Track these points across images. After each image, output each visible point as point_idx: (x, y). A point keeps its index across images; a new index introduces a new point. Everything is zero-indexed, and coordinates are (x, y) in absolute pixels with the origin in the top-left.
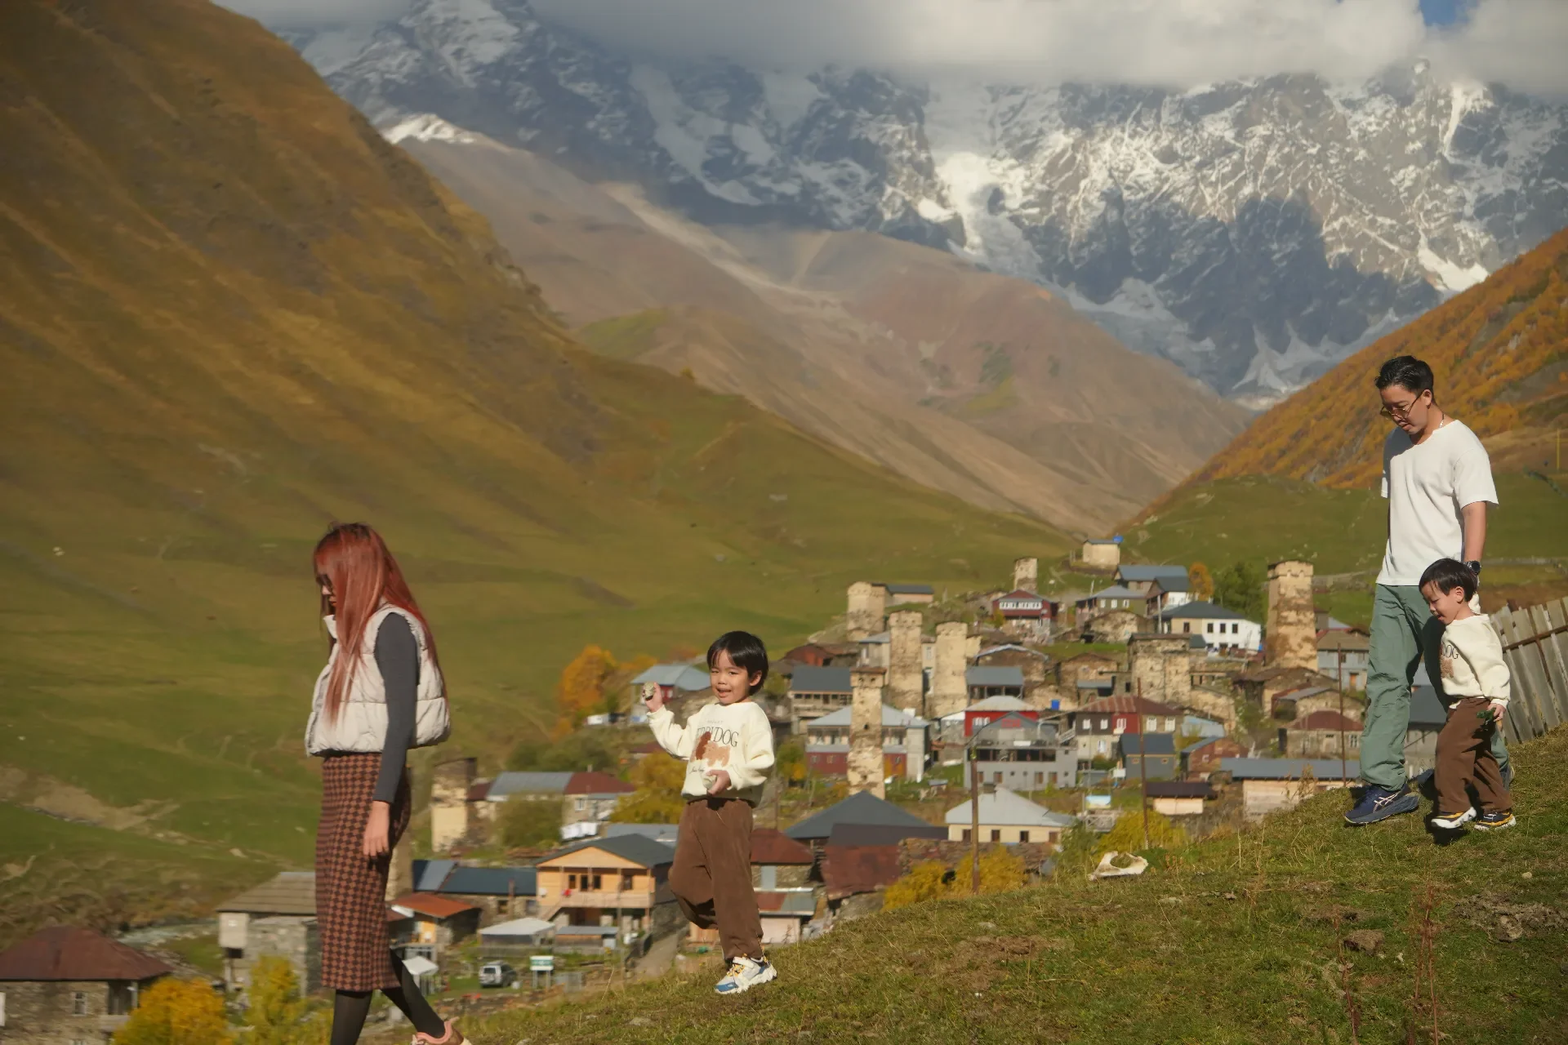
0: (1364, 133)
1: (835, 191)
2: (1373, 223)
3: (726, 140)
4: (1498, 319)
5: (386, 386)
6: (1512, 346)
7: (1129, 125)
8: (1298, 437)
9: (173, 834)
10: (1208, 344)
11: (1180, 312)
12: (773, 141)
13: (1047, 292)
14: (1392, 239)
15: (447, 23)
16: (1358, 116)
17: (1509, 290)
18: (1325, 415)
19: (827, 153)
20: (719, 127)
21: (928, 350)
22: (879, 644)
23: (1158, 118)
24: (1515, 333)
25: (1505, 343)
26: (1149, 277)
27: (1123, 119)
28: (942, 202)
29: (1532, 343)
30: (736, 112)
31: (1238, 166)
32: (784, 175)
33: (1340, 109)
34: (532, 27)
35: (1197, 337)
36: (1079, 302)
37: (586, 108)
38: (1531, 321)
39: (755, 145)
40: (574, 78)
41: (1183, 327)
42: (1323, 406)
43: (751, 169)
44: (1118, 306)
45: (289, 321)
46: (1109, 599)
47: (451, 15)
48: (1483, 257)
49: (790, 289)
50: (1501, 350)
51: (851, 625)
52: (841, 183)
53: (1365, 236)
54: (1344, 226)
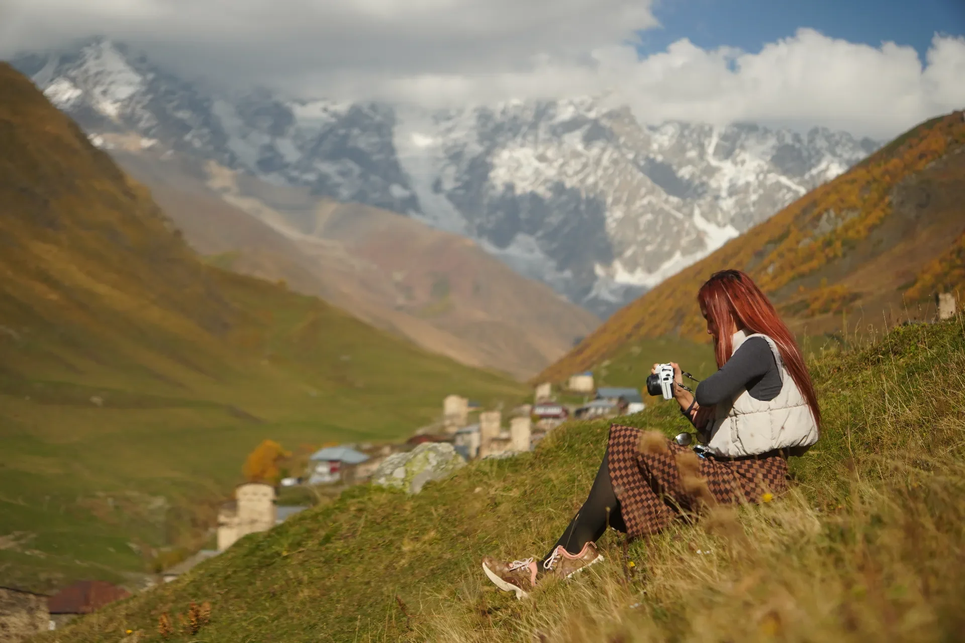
0: (661, 146)
1: (338, 179)
2: (666, 201)
3: (270, 148)
4: (759, 254)
5: (102, 289)
6: (770, 270)
7: (519, 140)
8: (638, 326)
9: (37, 552)
10: (568, 274)
11: (551, 254)
12: (301, 148)
13: (471, 241)
14: (678, 209)
15: (97, 74)
16: (657, 136)
17: (765, 238)
18: (654, 313)
19: (334, 156)
20: (266, 139)
21: (398, 276)
22: (469, 433)
23: (536, 136)
24: (772, 262)
25: (765, 268)
26: (531, 232)
27: (515, 135)
28: (405, 186)
29: (782, 269)
30: (277, 130)
31: (585, 166)
32: (308, 169)
33: (647, 132)
34: (150, 76)
35: (561, 268)
36: (489, 248)
37: (185, 127)
38: (781, 255)
39: (288, 150)
40: (178, 108)
41: (552, 264)
42: (652, 308)
43: (287, 165)
44: (513, 250)
45: (39, 248)
46: (597, 408)
47: (100, 69)
48: (733, 221)
49: (312, 239)
50: (763, 273)
51: (447, 422)
52: (343, 174)
53: (662, 209)
54: (650, 203)
